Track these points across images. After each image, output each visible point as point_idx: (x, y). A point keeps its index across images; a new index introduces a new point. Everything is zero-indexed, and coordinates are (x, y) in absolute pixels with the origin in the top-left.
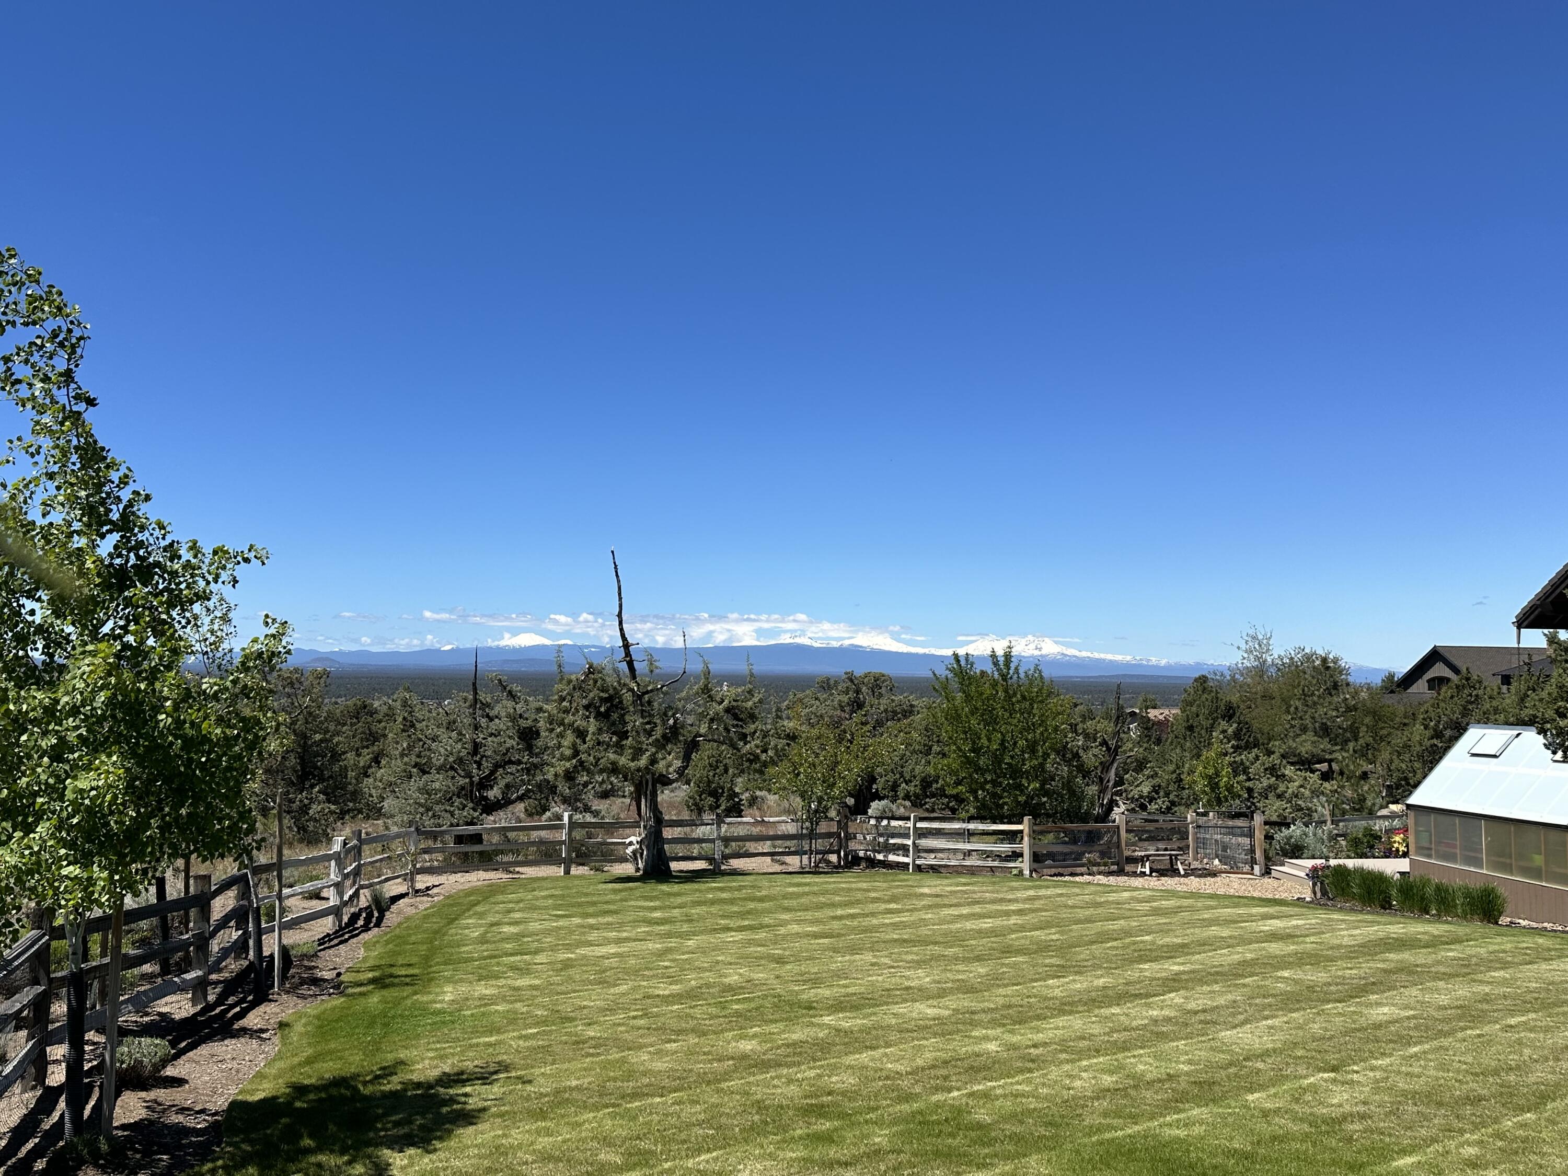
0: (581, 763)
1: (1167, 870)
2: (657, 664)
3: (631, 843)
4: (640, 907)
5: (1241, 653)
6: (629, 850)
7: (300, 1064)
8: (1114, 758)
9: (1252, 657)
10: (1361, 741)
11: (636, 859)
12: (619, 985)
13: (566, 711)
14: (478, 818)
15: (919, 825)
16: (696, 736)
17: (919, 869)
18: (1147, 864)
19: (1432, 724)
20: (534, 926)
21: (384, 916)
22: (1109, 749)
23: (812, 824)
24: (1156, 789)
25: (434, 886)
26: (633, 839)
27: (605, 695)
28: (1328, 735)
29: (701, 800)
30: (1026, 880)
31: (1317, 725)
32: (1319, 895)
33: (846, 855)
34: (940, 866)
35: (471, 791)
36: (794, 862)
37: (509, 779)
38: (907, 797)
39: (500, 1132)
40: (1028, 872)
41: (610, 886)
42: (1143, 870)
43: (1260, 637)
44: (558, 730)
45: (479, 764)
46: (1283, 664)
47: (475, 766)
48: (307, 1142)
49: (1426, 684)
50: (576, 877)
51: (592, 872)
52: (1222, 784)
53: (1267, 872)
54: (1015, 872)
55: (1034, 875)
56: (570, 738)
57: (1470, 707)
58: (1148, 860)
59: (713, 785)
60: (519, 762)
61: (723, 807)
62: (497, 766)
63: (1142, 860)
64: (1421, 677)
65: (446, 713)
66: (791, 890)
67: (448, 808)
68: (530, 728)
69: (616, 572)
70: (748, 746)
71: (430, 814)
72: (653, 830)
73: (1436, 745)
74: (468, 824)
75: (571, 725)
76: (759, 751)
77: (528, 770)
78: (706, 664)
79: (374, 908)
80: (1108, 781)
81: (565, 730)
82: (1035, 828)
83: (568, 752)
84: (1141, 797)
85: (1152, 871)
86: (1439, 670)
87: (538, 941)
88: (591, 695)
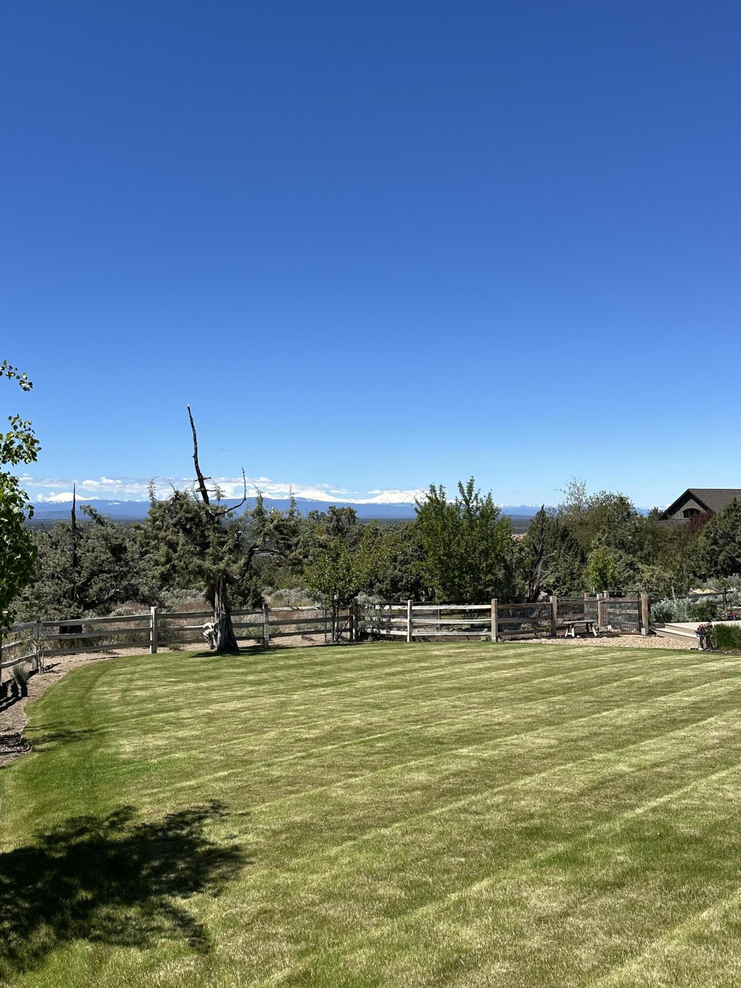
0: (174, 566)
1: (585, 633)
2: (223, 493)
3: (207, 628)
4: (235, 673)
5: (567, 495)
6: (206, 633)
7: (30, 816)
8: (540, 558)
9: (573, 498)
10: (645, 551)
11: (211, 639)
12: (266, 732)
13: (159, 529)
14: (82, 613)
15: (414, 608)
16: (253, 547)
17: (413, 639)
18: (573, 630)
19: (712, 535)
20: (160, 690)
21: (26, 688)
22: (536, 551)
23: (334, 611)
24: (558, 580)
25: (53, 665)
26: (209, 624)
27: (189, 516)
28: (624, 547)
29: (233, 599)
30: (494, 643)
31: (617, 541)
32: (705, 646)
33: (357, 632)
34: (429, 637)
35: (73, 594)
36: (320, 638)
37: (101, 585)
38: (380, 592)
39: (265, 872)
40: (495, 638)
41: (198, 659)
42: (570, 634)
43: (579, 485)
44: (153, 543)
45: (79, 573)
46: (592, 503)
47: (77, 575)
48: (85, 895)
49: (683, 514)
50: (161, 655)
51: (172, 651)
52: (609, 574)
53: (651, 633)
54: (483, 638)
55: (499, 640)
56: (164, 548)
57: (737, 523)
58: (573, 627)
59: (242, 588)
60: (109, 572)
61: (250, 603)
62: (92, 575)
63: (568, 627)
64: (679, 509)
65: (49, 536)
66: (339, 656)
67: (57, 607)
68: (120, 545)
69: (192, 423)
70: (293, 554)
71: (43, 611)
72: (224, 617)
73: (714, 549)
74: (73, 618)
75: (164, 539)
76: (301, 557)
77: (116, 577)
78: (259, 492)
79: (17, 682)
80: (536, 574)
81: (158, 543)
82: (500, 607)
83: (163, 560)
84: (548, 585)
85: (576, 635)
86: (691, 504)
87: (171, 701)
88: (179, 516)
